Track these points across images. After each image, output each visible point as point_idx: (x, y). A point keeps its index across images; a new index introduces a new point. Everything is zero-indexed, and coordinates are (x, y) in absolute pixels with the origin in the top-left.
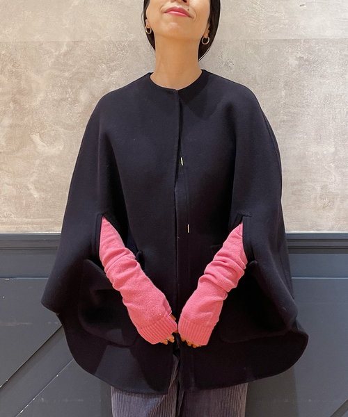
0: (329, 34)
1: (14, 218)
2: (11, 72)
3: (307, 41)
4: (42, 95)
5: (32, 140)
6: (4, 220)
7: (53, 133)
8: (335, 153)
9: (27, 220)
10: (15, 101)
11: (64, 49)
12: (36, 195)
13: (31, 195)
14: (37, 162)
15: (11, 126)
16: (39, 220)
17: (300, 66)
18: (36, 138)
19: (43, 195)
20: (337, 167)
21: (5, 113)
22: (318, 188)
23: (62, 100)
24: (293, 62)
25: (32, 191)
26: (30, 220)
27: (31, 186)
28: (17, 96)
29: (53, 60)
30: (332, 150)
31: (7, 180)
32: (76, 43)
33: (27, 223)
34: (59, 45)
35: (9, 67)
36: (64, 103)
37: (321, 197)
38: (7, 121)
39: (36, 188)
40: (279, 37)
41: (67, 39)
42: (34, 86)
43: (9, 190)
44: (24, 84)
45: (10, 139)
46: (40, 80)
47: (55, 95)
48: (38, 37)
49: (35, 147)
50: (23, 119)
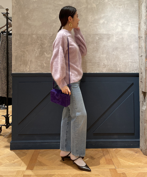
0: (104, 33)
1: (40, 70)
2: (40, 40)
3: (100, 34)
4: (47, 44)
6: (38, 70)
7: (49, 52)
8: (106, 57)
9: (43, 70)
10: (41, 46)
11: (51, 35)
12: (45, 65)
14: (45, 58)
15: (40, 51)
16: (46, 70)
17: (99, 39)
18: (45, 53)
19: (46, 65)
20: (106, 59)
21: (39, 48)
22: (103, 63)
23: (51, 46)
24: (97, 38)
27: (44, 63)
29: (49, 38)
30: (105, 56)
31: (39, 62)
32: (54, 34)
34: (50, 34)
35: (40, 39)
37: (103, 65)
38: (39, 50)
40: (94, 33)
41: (52, 33)
42: (45, 43)
43: (39, 64)
44: (43, 42)
45: (40, 53)
46: (46, 42)
47: (49, 45)
48: (46, 33)
49: (45, 55)
50: (42, 49)
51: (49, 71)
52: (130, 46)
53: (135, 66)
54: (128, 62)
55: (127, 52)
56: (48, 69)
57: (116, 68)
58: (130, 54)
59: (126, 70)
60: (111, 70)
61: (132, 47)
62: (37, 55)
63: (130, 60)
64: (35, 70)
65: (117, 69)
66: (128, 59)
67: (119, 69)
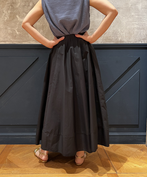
1: (11, 40)
4: (19, 4)
5: (16, 17)
6: (9, 40)
7: (22, 15)
9: (15, 40)
10: (12, 6)
12: (18, 33)
13: (16, 33)
14: (18, 23)
16: (18, 40)
18: (18, 16)
19: (20, 33)
21: (9, 9)
23: (25, 5)
25: (16, 32)
26: (16, 40)
28: (12, 4)
31: (9, 29)
33: (15, 41)
36: (25, 6)
38: (9, 12)
39: (18, 31)
42: (17, 1)
43: (10, 31)
44: (14, 1)
45: (10, 17)
47: (23, 4)
49: (17, 19)
50: (14, 11)
51: (23, 42)
52: (137, 6)
53: (143, 34)
54: (134, 28)
55: (133, 14)
56: (22, 39)
57: (116, 37)
58: (137, 17)
59: (131, 40)
60: (110, 39)
61: (140, 6)
62: (6, 19)
63: (136, 26)
64: (4, 40)
65: (118, 38)
66: (133, 24)
67: (120, 38)
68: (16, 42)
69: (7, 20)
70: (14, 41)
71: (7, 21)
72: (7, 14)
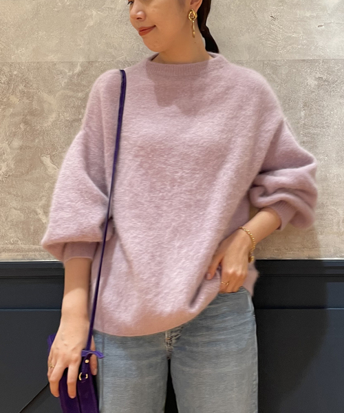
1: (21, 245)
2: (23, 92)
3: (325, 61)
4: (54, 115)
5: (42, 162)
6: (11, 247)
9: (34, 247)
10: (26, 123)
11: (78, 69)
12: (45, 220)
13: (39, 220)
15: (21, 148)
17: (319, 86)
18: (47, 160)
21: (15, 134)
23: (75, 120)
24: (312, 82)
25: (41, 216)
28: (28, 117)
29: (66, 81)
31: (14, 204)
32: (90, 63)
33: (34, 250)
34: (72, 65)
35: (21, 87)
38: (16, 143)
39: (46, 213)
40: (297, 58)
41: (81, 59)
42: (46, 106)
43: (16, 215)
44: (35, 105)
45: (19, 161)
46: (52, 101)
47: (68, 116)
48: (52, 58)
49: (46, 169)
50: (33, 140)
62: (4, 169)
68: (37, 253)
69: (7, 172)
70: (29, 250)
71: (7, 175)
72: (9, 150)
